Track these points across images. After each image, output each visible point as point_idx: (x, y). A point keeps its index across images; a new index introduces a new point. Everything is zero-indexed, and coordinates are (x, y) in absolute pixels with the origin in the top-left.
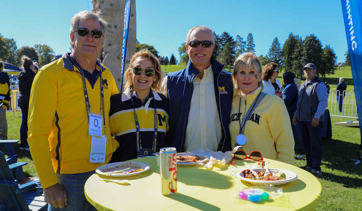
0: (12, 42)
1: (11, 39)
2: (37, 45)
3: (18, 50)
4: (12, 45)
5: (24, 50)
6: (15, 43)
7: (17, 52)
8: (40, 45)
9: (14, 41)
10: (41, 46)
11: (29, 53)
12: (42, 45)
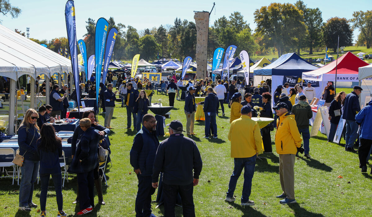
0: (316, 13)
1: (316, 9)
2: (357, 12)
3: (324, 24)
4: (316, 18)
5: (332, 23)
6: (320, 14)
7: (322, 27)
8: (362, 12)
9: (320, 11)
10: (363, 14)
11: (339, 27)
12: (365, 11)
